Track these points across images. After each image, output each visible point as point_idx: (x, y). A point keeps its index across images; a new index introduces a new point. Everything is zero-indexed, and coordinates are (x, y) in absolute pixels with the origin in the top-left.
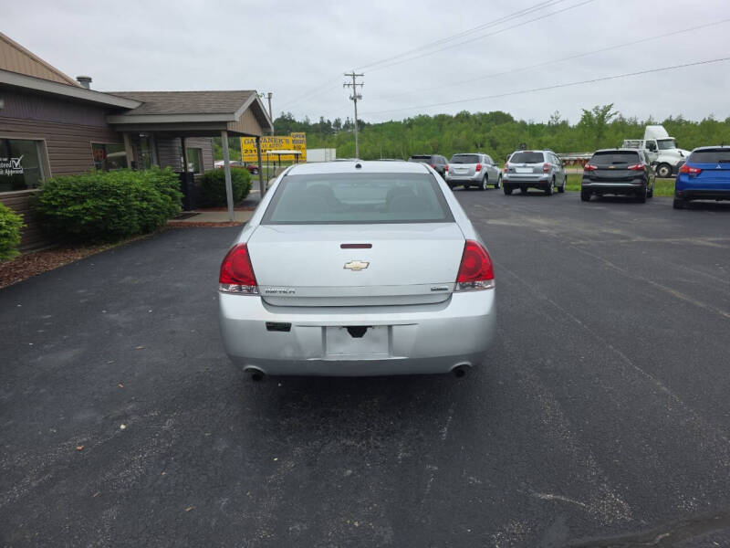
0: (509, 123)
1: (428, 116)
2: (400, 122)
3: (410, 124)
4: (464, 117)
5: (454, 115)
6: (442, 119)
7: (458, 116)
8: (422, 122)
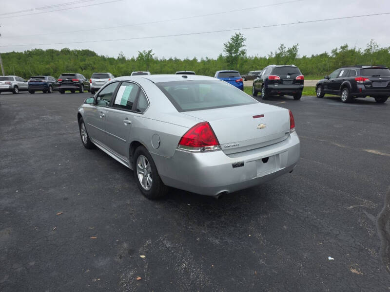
0: (95, 56)
1: (41, 50)
2: (22, 53)
3: (30, 54)
4: (66, 52)
5: (60, 50)
6: (51, 52)
7: (62, 51)
8: (38, 53)
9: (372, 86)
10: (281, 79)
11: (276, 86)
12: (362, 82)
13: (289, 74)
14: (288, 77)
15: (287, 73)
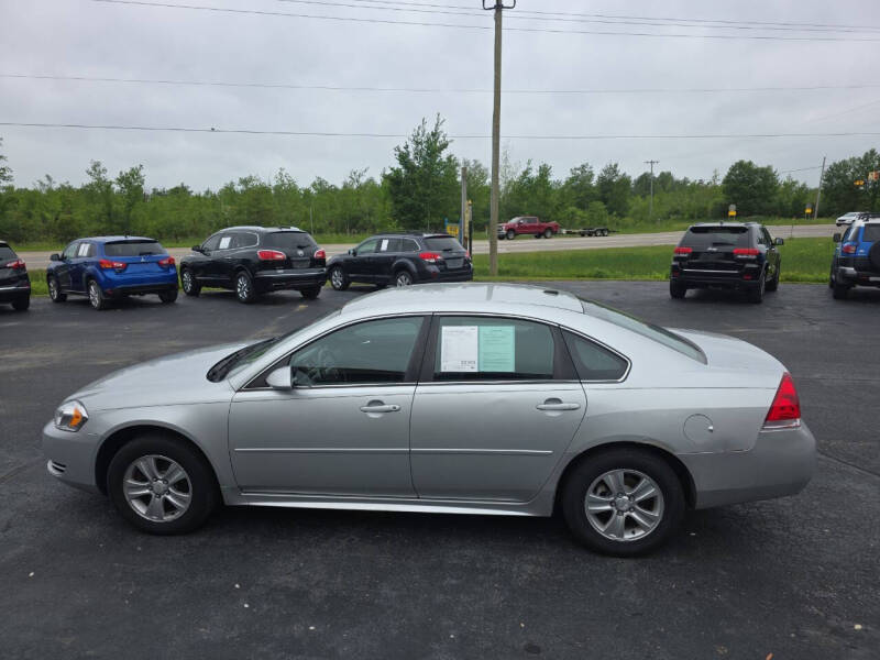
9: (446, 268)
10: (288, 258)
11: (280, 273)
12: (433, 261)
13: (300, 247)
14: (300, 252)
15: (296, 244)
